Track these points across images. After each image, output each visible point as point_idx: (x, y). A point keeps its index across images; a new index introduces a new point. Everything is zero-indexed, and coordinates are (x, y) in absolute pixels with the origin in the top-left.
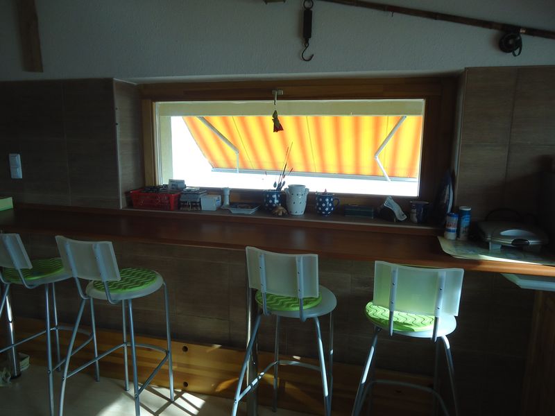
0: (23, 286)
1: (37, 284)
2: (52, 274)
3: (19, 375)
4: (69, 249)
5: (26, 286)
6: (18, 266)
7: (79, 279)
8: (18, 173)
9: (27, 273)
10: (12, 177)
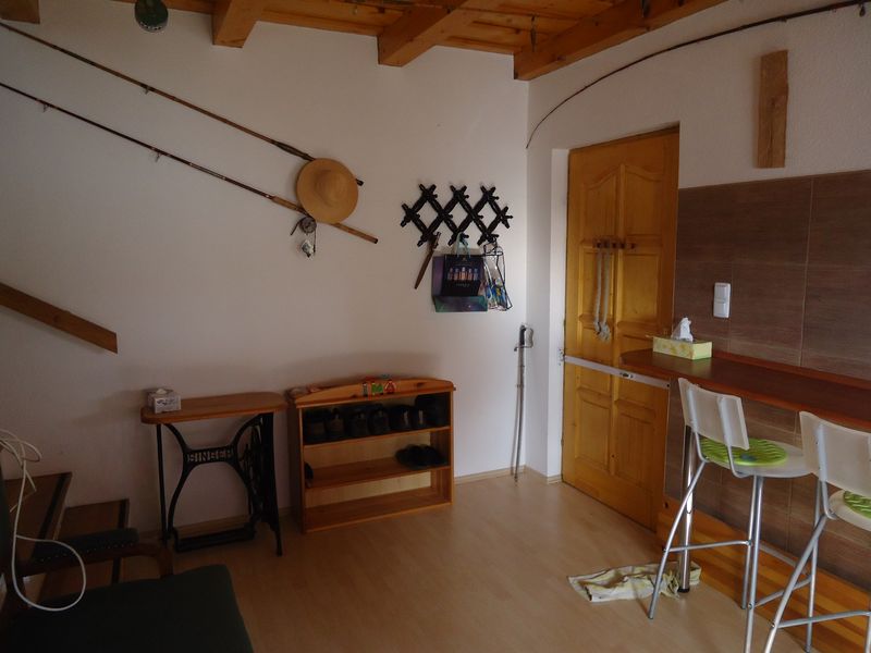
0: (729, 471)
1: (748, 473)
2: (768, 464)
3: (687, 590)
4: (821, 435)
5: (734, 471)
6: (730, 442)
7: (828, 484)
8: (723, 309)
9: (740, 453)
10: (715, 314)
